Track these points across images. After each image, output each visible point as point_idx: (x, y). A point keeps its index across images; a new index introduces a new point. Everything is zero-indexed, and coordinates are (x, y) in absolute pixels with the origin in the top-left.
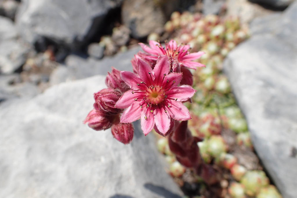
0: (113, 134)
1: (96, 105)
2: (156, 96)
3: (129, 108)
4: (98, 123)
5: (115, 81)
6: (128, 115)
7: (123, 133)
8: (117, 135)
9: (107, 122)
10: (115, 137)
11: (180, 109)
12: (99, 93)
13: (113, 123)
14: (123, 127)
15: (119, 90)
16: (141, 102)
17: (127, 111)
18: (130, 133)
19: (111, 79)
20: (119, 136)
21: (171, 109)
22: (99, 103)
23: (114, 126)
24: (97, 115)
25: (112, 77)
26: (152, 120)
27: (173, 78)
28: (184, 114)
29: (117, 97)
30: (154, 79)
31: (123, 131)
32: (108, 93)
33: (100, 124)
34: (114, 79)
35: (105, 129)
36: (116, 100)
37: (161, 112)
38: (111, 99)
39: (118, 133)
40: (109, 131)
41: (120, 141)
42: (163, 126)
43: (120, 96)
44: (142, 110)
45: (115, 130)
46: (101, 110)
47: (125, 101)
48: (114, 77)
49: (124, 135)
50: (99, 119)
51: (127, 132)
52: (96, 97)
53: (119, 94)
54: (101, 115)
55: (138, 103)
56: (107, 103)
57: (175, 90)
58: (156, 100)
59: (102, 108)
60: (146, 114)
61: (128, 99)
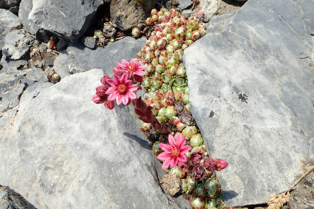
0: (105, 105)
1: (97, 93)
2: (122, 89)
3: (111, 94)
4: (98, 100)
5: (105, 81)
6: (111, 97)
7: (109, 105)
8: (107, 106)
9: (102, 100)
10: (106, 107)
11: (132, 95)
12: (98, 88)
13: (105, 100)
14: (109, 102)
15: (107, 86)
16: (116, 91)
17: (111, 95)
18: (113, 105)
19: (103, 80)
20: (108, 106)
21: (129, 94)
22: (98, 92)
23: (105, 102)
24: (97, 97)
25: (103, 79)
26: (121, 99)
27: (129, 82)
28: (134, 96)
29: (106, 89)
30: (121, 82)
31: (110, 104)
32: (102, 87)
33: (99, 101)
34: (104, 80)
35: (101, 103)
36: (106, 91)
37: (125, 96)
38: (103, 90)
39: (107, 105)
40: (103, 104)
41: (108, 108)
42: (125, 102)
43: (108, 89)
44: (117, 95)
45: (106, 103)
46: (99, 95)
47: (109, 91)
48: (104, 79)
49: (110, 106)
50: (98, 99)
51: (111, 104)
52: (97, 89)
53: (107, 88)
54: (99, 97)
55: (115, 92)
56: (102, 92)
57: (130, 87)
58: (122, 91)
59: (100, 94)
60: (119, 97)
61: (111, 91)
